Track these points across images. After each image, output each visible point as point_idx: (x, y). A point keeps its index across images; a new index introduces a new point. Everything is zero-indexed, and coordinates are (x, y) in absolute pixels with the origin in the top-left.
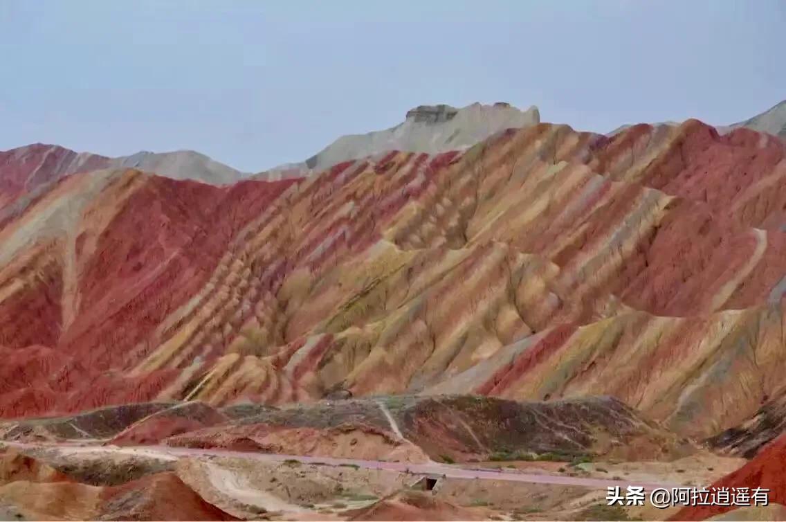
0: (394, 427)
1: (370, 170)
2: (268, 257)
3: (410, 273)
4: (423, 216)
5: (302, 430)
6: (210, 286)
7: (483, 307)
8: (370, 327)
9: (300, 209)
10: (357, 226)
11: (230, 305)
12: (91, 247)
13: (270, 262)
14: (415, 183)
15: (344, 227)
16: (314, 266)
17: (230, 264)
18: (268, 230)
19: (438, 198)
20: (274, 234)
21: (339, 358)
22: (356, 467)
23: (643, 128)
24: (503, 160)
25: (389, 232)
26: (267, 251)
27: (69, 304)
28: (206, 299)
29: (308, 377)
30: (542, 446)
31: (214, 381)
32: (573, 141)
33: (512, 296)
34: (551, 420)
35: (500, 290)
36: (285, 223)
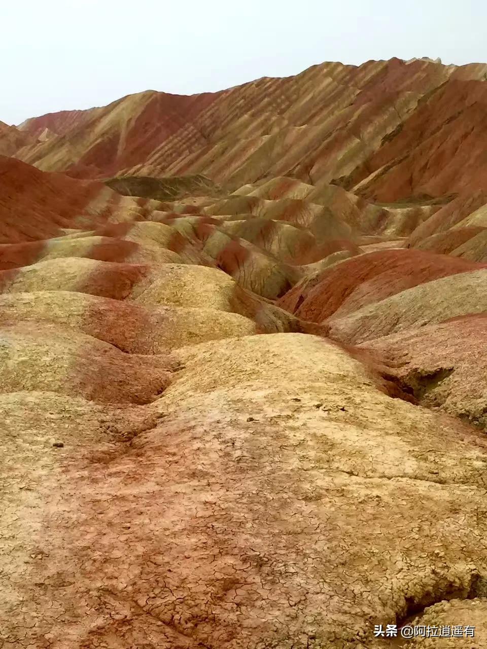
1: (254, 86)
2: (208, 125)
4: (270, 104)
6: (171, 138)
9: (224, 104)
10: (243, 110)
11: (178, 145)
12: (132, 124)
13: (209, 127)
14: (271, 90)
15: (238, 110)
16: (224, 127)
17: (187, 128)
18: (209, 114)
19: (279, 96)
20: (212, 115)
24: (310, 79)
26: (208, 122)
27: (121, 148)
28: (168, 143)
36: (217, 109)
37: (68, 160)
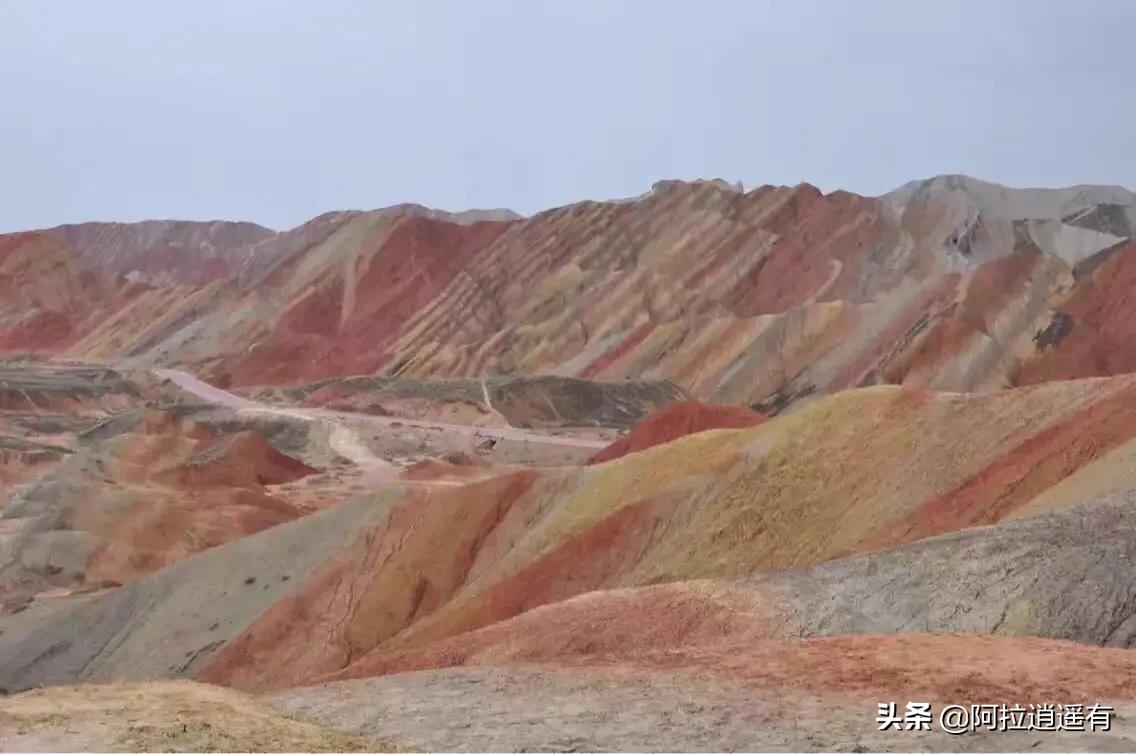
0: (487, 399)
1: (570, 215)
2: (492, 276)
3: (582, 288)
4: (604, 248)
5: (418, 400)
6: (444, 295)
7: (624, 312)
8: (542, 327)
9: (518, 242)
10: (557, 255)
11: (457, 308)
12: (365, 267)
13: (494, 279)
14: (603, 223)
15: (547, 255)
16: (525, 281)
17: (462, 280)
18: (494, 256)
19: (616, 235)
20: (499, 260)
21: (516, 347)
22: (441, 429)
23: (768, 188)
24: (667, 209)
25: (577, 258)
26: (493, 271)
28: (440, 304)
29: (492, 361)
30: (605, 416)
31: (418, 362)
32: (717, 196)
33: (647, 304)
34: (615, 396)
35: (638, 299)
36: (507, 251)
37: (259, 323)
